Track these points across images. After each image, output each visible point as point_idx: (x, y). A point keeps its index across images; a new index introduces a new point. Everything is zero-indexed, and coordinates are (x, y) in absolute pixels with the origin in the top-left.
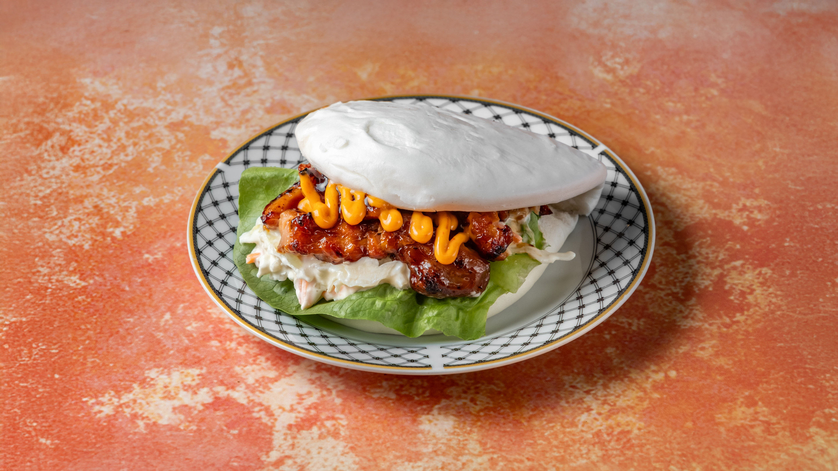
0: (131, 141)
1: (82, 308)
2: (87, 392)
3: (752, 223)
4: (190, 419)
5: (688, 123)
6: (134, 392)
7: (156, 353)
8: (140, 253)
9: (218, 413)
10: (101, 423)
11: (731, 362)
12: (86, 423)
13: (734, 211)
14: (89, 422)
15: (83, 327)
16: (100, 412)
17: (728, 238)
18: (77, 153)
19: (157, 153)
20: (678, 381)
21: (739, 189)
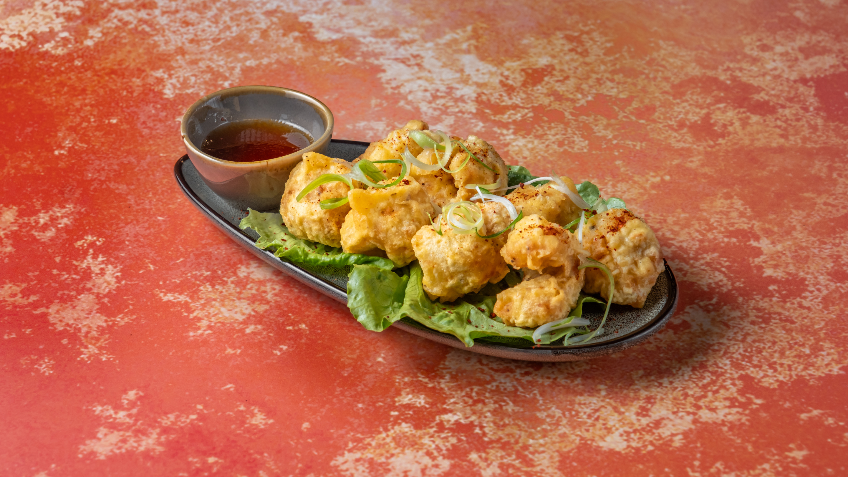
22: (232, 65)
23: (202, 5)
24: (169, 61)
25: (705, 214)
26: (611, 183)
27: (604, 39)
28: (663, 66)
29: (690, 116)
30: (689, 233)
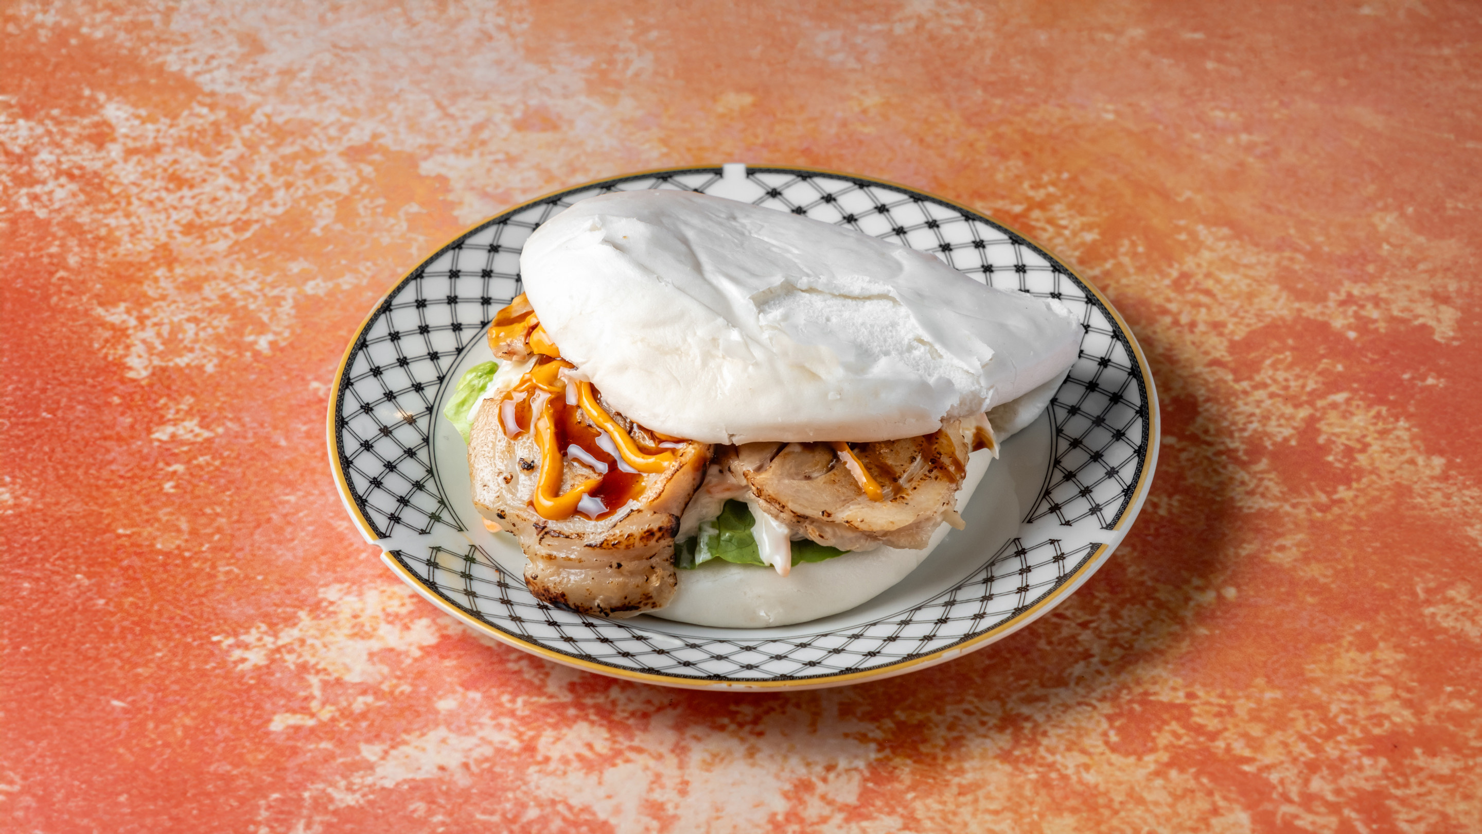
0: (282, 180)
1: (206, 477)
2: (218, 625)
3: (1363, 325)
4: (398, 673)
5: (1249, 148)
6: (300, 625)
7: (336, 557)
8: (303, 379)
9: (448, 663)
10: (245, 680)
11: (1330, 572)
12: (219, 680)
13: (1331, 304)
14: (225, 678)
15: (208, 511)
16: (243, 660)
17: (1322, 352)
18: (187, 202)
19: (327, 201)
20: (1240, 605)
21: (1339, 266)
22: (276, 292)
23: (210, 133)
24: (140, 283)
25: (1317, 691)
26: (1107, 607)
27: (1078, 221)
28: (1208, 293)
29: (1272, 426)
30: (1285, 745)
